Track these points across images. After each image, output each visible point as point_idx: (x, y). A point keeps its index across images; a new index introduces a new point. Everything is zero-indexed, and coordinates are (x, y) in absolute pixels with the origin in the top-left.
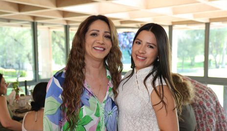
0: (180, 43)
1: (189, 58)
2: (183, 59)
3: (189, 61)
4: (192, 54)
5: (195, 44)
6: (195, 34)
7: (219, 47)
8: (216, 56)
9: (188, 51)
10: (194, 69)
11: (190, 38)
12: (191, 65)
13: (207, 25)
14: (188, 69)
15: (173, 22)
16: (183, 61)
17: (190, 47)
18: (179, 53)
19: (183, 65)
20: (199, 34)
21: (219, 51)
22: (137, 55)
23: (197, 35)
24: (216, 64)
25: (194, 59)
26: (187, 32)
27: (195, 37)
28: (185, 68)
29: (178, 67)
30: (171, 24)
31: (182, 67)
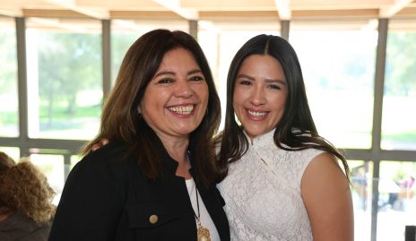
0: (43, 62)
1: (65, 97)
2: (51, 99)
3: (63, 104)
4: (70, 88)
6: (75, 44)
9: (62, 81)
10: (76, 120)
11: (64, 50)
12: (69, 112)
13: (106, 24)
14: (64, 120)
15: (25, 11)
16: (51, 103)
17: (64, 71)
18: (41, 84)
19: (49, 112)
20: (84, 45)
22: (247, 110)
23: (80, 45)
25: (74, 99)
26: (57, 37)
27: (74, 51)
28: (54, 120)
29: (41, 117)
30: (20, 14)
31: (49, 116)
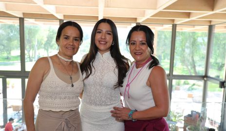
1: (6, 52)
3: (5, 55)
5: (10, 39)
7: (32, 44)
8: (29, 51)
9: (4, 46)
12: (8, 59)
17: (5, 42)
20: (14, 31)
21: (32, 47)
22: (99, 41)
23: (12, 32)
24: (30, 57)
25: (10, 53)
27: (9, 33)
